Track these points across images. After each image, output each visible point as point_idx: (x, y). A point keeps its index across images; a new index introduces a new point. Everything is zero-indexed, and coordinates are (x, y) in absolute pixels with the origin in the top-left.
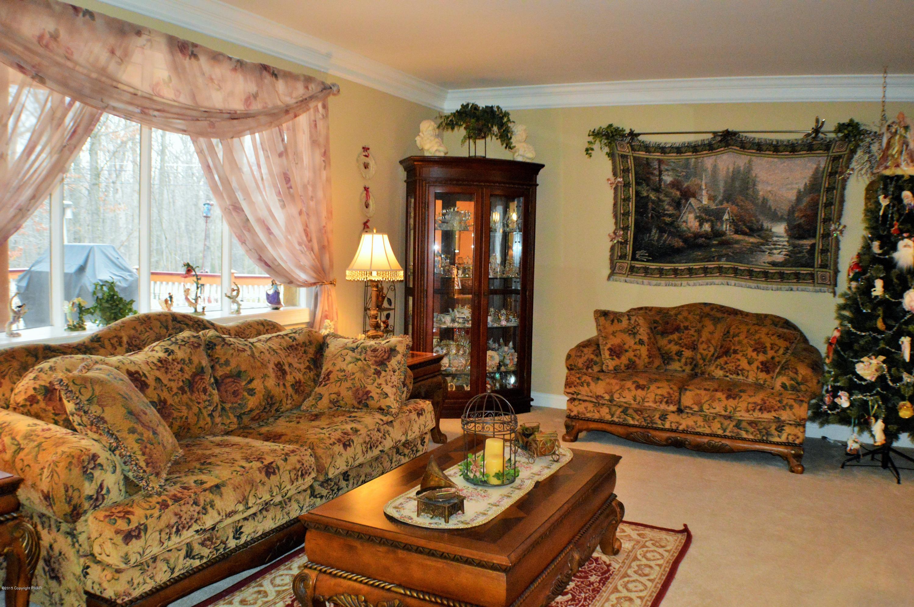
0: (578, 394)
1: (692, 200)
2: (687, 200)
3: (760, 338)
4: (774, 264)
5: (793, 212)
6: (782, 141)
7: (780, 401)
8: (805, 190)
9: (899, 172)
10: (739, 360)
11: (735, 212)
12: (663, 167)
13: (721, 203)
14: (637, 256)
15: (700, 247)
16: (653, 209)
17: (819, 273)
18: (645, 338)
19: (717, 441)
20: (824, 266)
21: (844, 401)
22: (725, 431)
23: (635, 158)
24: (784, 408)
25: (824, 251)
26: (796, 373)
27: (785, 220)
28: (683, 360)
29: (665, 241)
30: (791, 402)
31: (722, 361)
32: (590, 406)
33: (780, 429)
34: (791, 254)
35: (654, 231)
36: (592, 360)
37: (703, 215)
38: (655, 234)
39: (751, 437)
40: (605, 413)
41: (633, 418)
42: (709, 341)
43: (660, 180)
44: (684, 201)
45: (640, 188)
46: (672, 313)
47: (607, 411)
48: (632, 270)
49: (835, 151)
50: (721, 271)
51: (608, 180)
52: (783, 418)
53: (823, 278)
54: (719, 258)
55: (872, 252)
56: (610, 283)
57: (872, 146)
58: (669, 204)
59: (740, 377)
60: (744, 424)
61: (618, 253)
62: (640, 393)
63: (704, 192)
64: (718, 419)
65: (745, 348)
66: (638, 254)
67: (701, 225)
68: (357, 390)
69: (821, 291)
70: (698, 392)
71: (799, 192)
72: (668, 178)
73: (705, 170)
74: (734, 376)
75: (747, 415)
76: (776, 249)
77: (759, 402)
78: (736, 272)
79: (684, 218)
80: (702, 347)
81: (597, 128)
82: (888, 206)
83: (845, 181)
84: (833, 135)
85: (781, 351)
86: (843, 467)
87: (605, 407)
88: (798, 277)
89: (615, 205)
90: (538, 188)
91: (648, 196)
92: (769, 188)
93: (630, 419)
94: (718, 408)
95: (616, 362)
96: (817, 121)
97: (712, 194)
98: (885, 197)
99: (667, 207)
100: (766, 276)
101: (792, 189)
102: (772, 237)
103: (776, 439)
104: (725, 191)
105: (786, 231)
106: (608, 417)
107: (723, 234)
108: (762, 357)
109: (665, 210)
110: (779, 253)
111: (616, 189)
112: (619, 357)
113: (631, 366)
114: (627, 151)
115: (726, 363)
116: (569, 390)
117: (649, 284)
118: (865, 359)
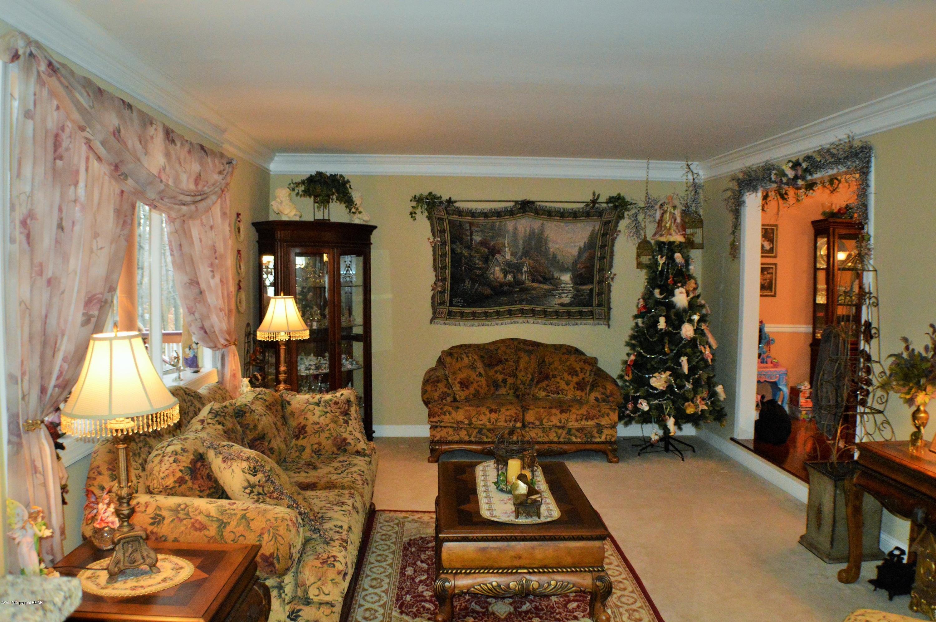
0: (441, 422)
1: (497, 256)
2: (493, 256)
3: (571, 364)
4: (563, 305)
5: (576, 264)
6: (568, 209)
7: (599, 411)
8: (585, 246)
9: (672, 239)
10: (558, 383)
11: (531, 265)
12: (474, 229)
13: (521, 258)
14: (454, 303)
15: (503, 293)
16: (467, 264)
17: (596, 310)
18: (482, 370)
19: (555, 447)
20: (600, 305)
21: (644, 406)
22: (559, 438)
23: (449, 221)
24: (603, 416)
25: (600, 294)
26: (606, 389)
27: (570, 270)
28: (508, 386)
29: (476, 290)
30: (607, 411)
31: (544, 384)
32: (451, 431)
33: (600, 432)
34: (575, 297)
35: (467, 281)
36: (446, 392)
37: (507, 268)
38: (468, 284)
39: (579, 440)
40: (463, 435)
41: (487, 437)
42: (526, 369)
43: (472, 239)
44: (491, 257)
45: (454, 246)
46: (492, 348)
47: (465, 433)
48: (450, 314)
49: (606, 217)
50: (522, 312)
51: (429, 239)
52: (602, 423)
53: (600, 314)
54: (521, 302)
55: (655, 297)
56: (433, 325)
57: (638, 217)
58: (479, 259)
59: (561, 396)
60: (573, 431)
61: (438, 300)
62: (494, 416)
63: (507, 249)
64: (554, 430)
65: (561, 374)
66: (455, 300)
67: (505, 276)
68: (335, 438)
69: (599, 324)
70: (538, 410)
71: (580, 248)
72: (477, 238)
73: (508, 232)
74: (555, 395)
75: (576, 424)
76: (564, 293)
77: (585, 413)
78: (534, 313)
79: (492, 271)
80: (521, 375)
81: (418, 195)
82: (664, 263)
83: (613, 240)
84: (604, 205)
85: (588, 373)
86: (639, 454)
87: (463, 430)
88: (581, 315)
89: (434, 260)
90: (372, 246)
91: (461, 253)
92: (557, 246)
93: (485, 437)
94: (555, 421)
95: (466, 392)
96: (594, 194)
97: (514, 251)
98: (662, 257)
99: (477, 262)
100: (557, 315)
101: (575, 246)
102: (561, 284)
103: (598, 440)
104: (523, 249)
105: (571, 279)
106: (466, 438)
107: (524, 283)
108: (575, 379)
109: (475, 264)
110: (566, 297)
111: (434, 248)
112: (468, 388)
113: (477, 394)
114: (443, 215)
115: (548, 386)
116: (433, 420)
117: (465, 325)
118: (656, 375)
